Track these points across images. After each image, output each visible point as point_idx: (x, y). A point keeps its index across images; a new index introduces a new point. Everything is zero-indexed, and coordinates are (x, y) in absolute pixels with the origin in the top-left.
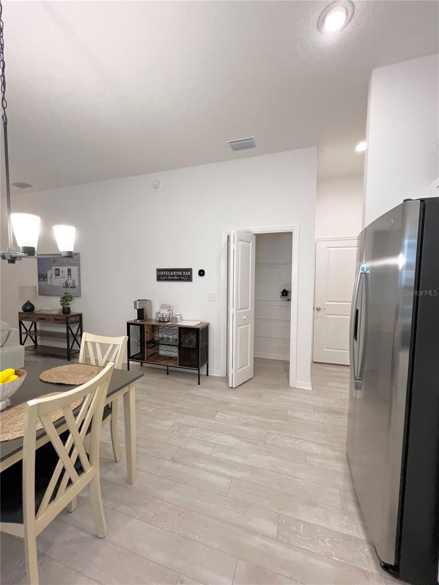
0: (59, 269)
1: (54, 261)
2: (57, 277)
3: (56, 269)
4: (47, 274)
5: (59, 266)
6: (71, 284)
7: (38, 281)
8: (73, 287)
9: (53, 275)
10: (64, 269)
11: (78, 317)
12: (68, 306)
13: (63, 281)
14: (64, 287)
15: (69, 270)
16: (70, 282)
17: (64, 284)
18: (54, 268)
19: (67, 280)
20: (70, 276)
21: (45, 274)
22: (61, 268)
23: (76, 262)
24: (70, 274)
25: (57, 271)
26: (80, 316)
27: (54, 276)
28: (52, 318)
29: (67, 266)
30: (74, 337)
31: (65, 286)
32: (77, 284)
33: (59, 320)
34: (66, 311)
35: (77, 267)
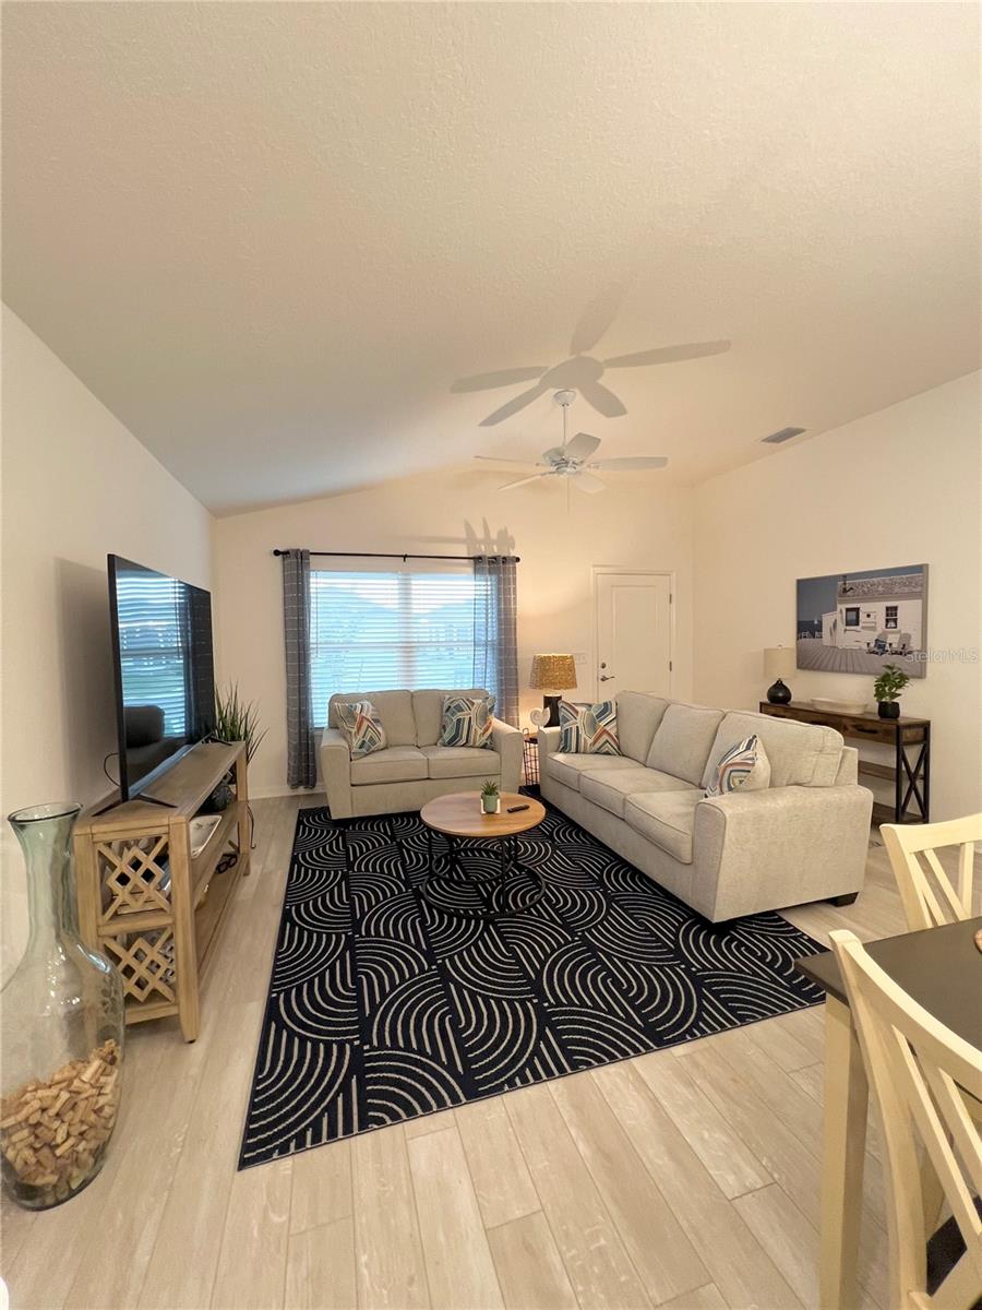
0: (857, 610)
1: (845, 591)
2: (848, 628)
3: (848, 610)
4: (820, 622)
5: (859, 601)
6: (894, 646)
7: (795, 638)
8: (903, 651)
9: (839, 622)
10: (875, 610)
11: (921, 731)
12: (895, 700)
13: (871, 637)
14: (873, 652)
15: (892, 613)
16: (893, 639)
17: (872, 645)
18: (842, 607)
19: (885, 634)
20: (892, 624)
21: (816, 622)
22: (864, 607)
23: (919, 589)
24: (895, 621)
25: (852, 615)
26: (925, 727)
27: (841, 626)
28: (849, 723)
29: (886, 599)
30: (910, 779)
31: (876, 649)
32: (915, 644)
33: (875, 732)
34: (889, 711)
35: (920, 601)
